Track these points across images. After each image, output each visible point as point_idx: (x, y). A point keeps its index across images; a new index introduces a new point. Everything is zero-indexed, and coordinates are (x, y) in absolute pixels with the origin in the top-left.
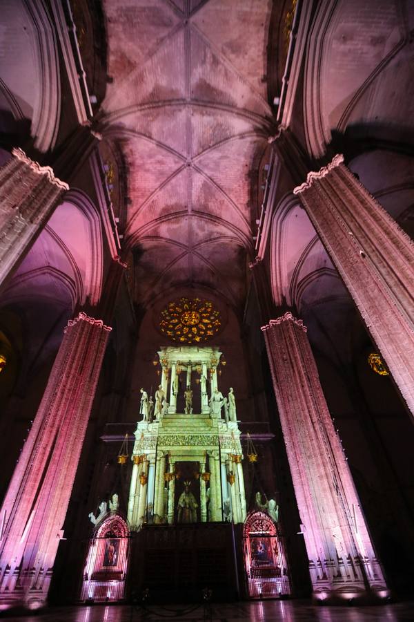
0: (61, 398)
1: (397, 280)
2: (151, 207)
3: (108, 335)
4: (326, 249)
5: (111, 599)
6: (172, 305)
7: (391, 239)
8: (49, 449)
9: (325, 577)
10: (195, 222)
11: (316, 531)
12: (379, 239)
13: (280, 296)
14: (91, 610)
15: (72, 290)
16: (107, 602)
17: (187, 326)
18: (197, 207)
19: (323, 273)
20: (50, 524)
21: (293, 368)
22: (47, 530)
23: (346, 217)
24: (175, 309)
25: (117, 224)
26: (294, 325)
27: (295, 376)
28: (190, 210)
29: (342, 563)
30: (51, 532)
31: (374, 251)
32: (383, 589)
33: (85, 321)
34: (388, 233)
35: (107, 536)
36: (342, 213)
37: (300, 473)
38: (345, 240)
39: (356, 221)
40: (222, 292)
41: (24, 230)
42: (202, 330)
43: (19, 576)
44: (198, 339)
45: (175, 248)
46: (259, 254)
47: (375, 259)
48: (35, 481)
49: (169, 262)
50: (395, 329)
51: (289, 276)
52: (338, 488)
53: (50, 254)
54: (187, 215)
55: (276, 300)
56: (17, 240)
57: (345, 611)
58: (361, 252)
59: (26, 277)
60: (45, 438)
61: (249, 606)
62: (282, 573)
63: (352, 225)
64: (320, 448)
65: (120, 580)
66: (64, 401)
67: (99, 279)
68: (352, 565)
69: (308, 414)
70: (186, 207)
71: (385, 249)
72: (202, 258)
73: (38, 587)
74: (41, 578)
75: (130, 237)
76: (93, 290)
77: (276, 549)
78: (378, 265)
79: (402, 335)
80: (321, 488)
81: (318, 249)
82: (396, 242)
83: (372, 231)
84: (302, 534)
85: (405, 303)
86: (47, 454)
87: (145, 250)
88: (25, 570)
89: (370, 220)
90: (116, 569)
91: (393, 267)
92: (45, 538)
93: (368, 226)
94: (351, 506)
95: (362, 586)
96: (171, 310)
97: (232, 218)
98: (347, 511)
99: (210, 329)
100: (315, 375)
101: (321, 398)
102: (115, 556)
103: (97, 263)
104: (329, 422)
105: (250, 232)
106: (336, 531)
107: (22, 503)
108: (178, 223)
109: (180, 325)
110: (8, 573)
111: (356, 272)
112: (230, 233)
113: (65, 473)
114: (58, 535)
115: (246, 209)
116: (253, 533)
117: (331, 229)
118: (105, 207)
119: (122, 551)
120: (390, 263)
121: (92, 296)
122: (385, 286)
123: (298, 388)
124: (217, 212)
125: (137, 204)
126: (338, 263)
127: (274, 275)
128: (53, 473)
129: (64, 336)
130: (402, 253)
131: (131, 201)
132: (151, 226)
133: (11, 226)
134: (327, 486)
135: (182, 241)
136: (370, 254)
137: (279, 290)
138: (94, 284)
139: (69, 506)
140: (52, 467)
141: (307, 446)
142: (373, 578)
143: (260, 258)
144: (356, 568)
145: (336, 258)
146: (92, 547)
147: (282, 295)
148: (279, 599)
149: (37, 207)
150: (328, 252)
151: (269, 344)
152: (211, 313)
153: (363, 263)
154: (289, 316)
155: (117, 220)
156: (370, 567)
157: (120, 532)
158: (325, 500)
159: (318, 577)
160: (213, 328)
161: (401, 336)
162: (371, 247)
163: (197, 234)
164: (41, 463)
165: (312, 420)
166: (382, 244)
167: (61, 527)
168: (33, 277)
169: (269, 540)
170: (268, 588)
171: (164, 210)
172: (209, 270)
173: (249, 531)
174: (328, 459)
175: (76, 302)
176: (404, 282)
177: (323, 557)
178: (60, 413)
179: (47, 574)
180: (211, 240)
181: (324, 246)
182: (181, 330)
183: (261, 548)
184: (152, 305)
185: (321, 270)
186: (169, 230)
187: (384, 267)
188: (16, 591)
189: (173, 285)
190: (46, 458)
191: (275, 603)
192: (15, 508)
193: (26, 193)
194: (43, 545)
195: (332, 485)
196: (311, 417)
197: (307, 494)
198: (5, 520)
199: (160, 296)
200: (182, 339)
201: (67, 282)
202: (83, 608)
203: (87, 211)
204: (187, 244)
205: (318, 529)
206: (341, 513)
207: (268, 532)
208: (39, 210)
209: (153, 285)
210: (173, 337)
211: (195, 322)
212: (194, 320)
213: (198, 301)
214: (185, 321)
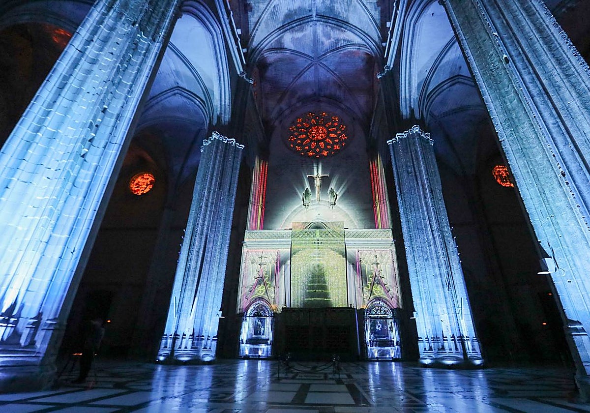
0: (206, 211)
1: (541, 88)
2: (273, 13)
3: (241, 153)
4: (464, 54)
5: (262, 356)
6: (299, 120)
7: (543, 38)
8: (201, 252)
9: (431, 349)
10: (320, 28)
11: (427, 317)
12: (528, 39)
13: (408, 108)
14: (248, 363)
15: (204, 110)
16: (259, 358)
17: (314, 141)
18: (322, 10)
19: (456, 81)
20: (210, 307)
21: (417, 181)
22: (209, 312)
23: (492, 12)
24: (302, 125)
25: (239, 36)
26: (421, 138)
27: (418, 188)
28: (314, 15)
29: (447, 340)
30: (212, 312)
31: (520, 54)
32: (478, 359)
33: (219, 140)
34: (540, 31)
35: (255, 315)
36: (489, 7)
37: (417, 273)
38: (488, 43)
39: (504, 17)
40: (348, 105)
41: (148, 50)
42: (329, 144)
43: (193, 340)
44: (325, 153)
45: (300, 60)
46: (388, 63)
47: (520, 65)
48: (194, 276)
49: (295, 76)
50: (529, 143)
51: (419, 85)
52: (450, 285)
53: (177, 73)
54: (312, 21)
55: (404, 113)
56: (143, 62)
57: (445, 373)
58: (505, 56)
59: (159, 99)
60: (197, 244)
61: (368, 365)
62: (395, 344)
63: (497, 22)
64: (436, 252)
65: (268, 345)
66: (208, 212)
67: (227, 98)
68: (455, 342)
69: (428, 223)
70: (310, 11)
71: (534, 51)
72: (329, 70)
73: (208, 348)
74: (209, 342)
75: (254, 50)
76: (223, 110)
77: (391, 327)
78: (523, 71)
79: (537, 149)
80: (434, 285)
81: (455, 53)
82: (548, 42)
83: (522, 29)
84: (415, 319)
85: (546, 114)
86: (201, 256)
87: (270, 64)
88: (197, 337)
89: (522, 15)
90: (264, 337)
91: (539, 73)
92: (208, 316)
93: (518, 22)
94: (459, 299)
95: (462, 357)
96: (299, 125)
97: (360, 22)
98: (455, 303)
99: (337, 143)
100: (438, 188)
101: (442, 209)
102: (262, 329)
103: (224, 81)
104: (447, 230)
105: (379, 37)
106: (445, 317)
107: (186, 292)
108: (302, 31)
109: (308, 140)
110: (185, 338)
111: (496, 80)
112: (358, 40)
113: (217, 270)
114: (218, 314)
115: (376, 9)
116: (373, 316)
117: (473, 29)
118: (226, 17)
119: (268, 326)
120: (537, 68)
121: (223, 115)
122: (527, 96)
123: (420, 200)
124: (343, 15)
125: (258, 11)
126: (477, 71)
127: (403, 86)
128: (207, 270)
129: (202, 155)
130: (554, 55)
131: (251, 8)
132: (274, 36)
133: (134, 47)
134: (440, 283)
135: (307, 52)
136: (515, 58)
137: (408, 102)
138: (223, 103)
139: (223, 295)
140: (206, 266)
141: (425, 250)
142: (471, 351)
143: (388, 67)
144: (458, 344)
145: (474, 65)
146: (244, 322)
147: (410, 107)
148: (392, 361)
149: (156, 22)
150: (466, 58)
151: (395, 158)
152: (338, 127)
153: (505, 69)
154: (416, 129)
155: (239, 31)
156: (469, 344)
157: (265, 313)
158: (437, 294)
159: (425, 349)
160: (341, 142)
161: (534, 150)
162: (517, 49)
163: (323, 43)
164: (197, 262)
165: (431, 228)
166: (531, 45)
167: (219, 309)
168: (166, 98)
169: (386, 322)
170: (382, 354)
171: (288, 16)
172: (335, 82)
173: (370, 314)
174: (443, 262)
175: (208, 122)
176: (549, 90)
177: (431, 336)
178: (206, 223)
179: (213, 340)
180: (337, 49)
181: (462, 50)
182: (309, 145)
183: (379, 327)
184: (281, 121)
185: (455, 79)
186: (293, 40)
187: (530, 73)
188: (193, 349)
189: (299, 100)
190: (200, 259)
191: (388, 363)
192: (182, 295)
193: (143, 6)
194: (207, 321)
195: (444, 283)
196: (431, 226)
197: (422, 289)
198: (176, 304)
199: (287, 112)
200: (310, 154)
201: (197, 102)
202: (242, 361)
203: (207, 23)
204: (312, 55)
205: (429, 315)
206: (450, 304)
207: (385, 316)
208: (159, 27)
209: (280, 101)
210: (302, 152)
211: (322, 137)
212: (321, 135)
213: (324, 116)
214: (313, 136)
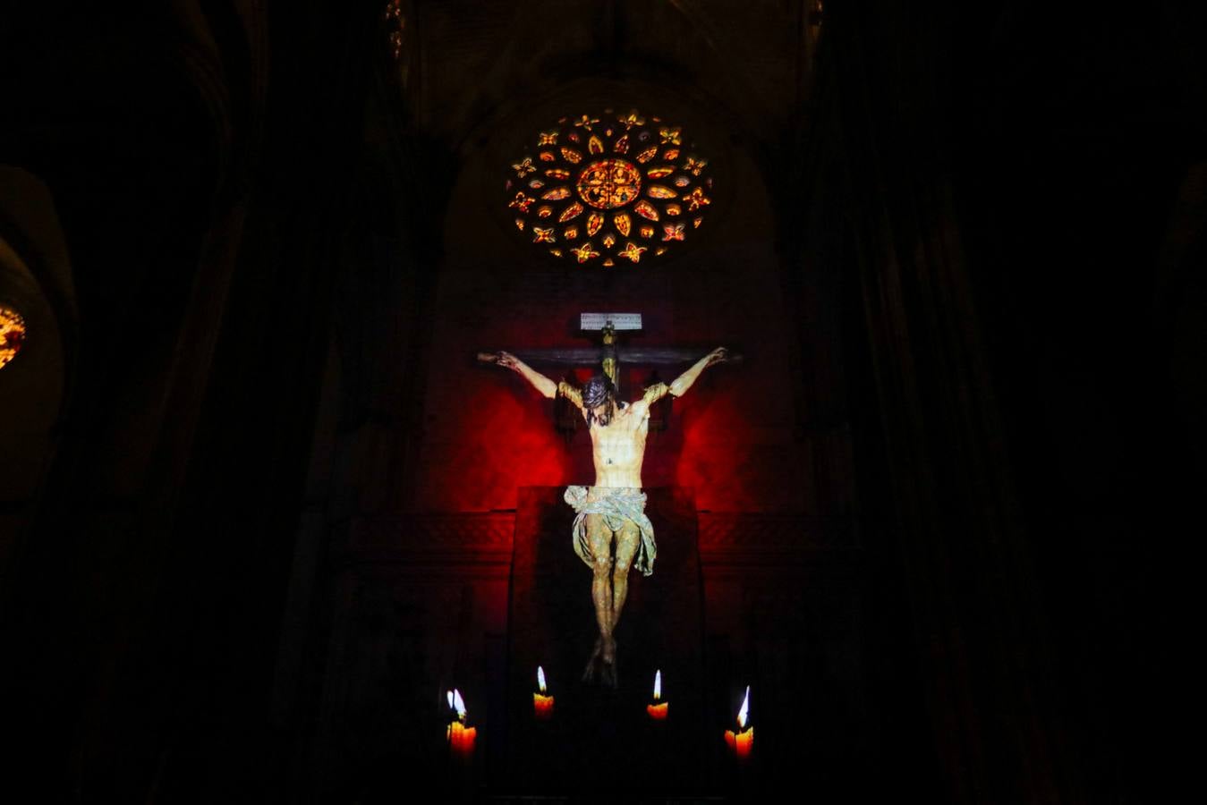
6: (548, 139)
17: (598, 211)
24: (557, 154)
42: (650, 223)
44: (634, 254)
96: (545, 156)
99: (674, 220)
109: (577, 207)
152: (678, 165)
160: (686, 217)
182: (580, 222)
199: (506, 109)
200: (583, 254)
210: (554, 246)
211: (624, 196)
212: (620, 191)
213: (634, 126)
214: (592, 193)
